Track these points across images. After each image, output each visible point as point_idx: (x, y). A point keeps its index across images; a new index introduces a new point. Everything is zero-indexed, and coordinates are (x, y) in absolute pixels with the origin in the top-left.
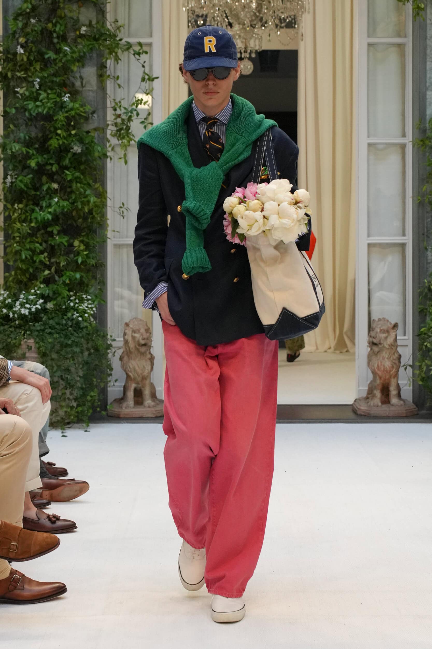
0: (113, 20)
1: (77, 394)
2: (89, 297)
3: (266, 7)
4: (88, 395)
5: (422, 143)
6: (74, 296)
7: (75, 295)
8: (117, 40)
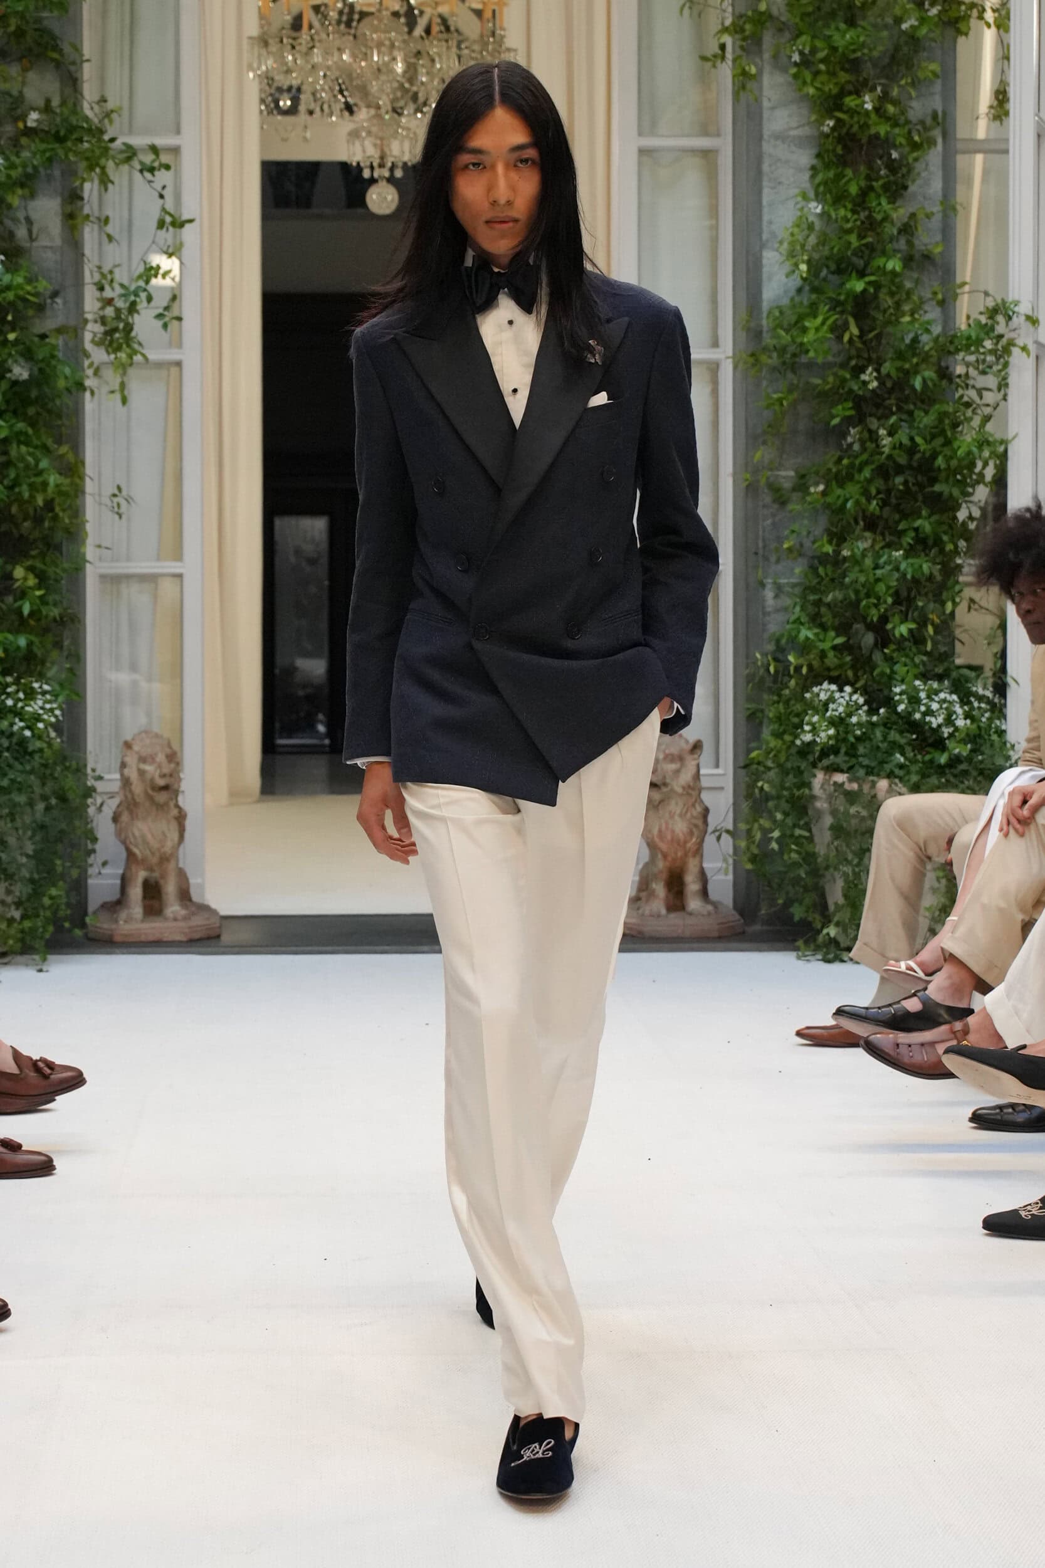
0: (97, 98)
1: (21, 892)
2: (46, 687)
3: (424, 71)
4: (44, 895)
5: (751, 360)
6: (13, 684)
7: (17, 682)
8: (104, 140)
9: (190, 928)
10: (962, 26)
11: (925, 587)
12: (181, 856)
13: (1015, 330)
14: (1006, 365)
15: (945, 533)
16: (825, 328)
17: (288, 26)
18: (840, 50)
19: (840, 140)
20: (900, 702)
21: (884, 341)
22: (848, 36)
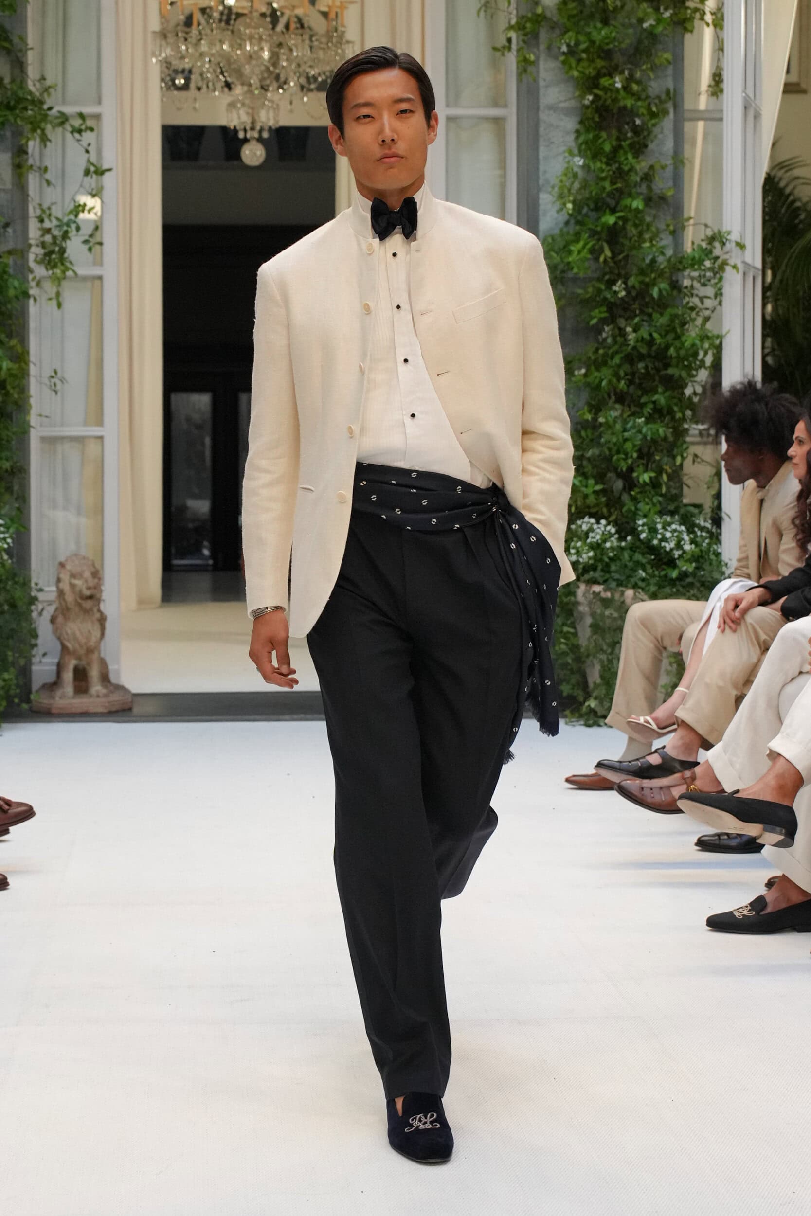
0: (38, 77)
2: (1, 522)
8: (44, 110)
9: (109, 702)
10: (688, 25)
11: (661, 446)
12: (102, 648)
13: (727, 253)
14: (721, 279)
15: (676, 404)
16: (585, 251)
17: (182, 23)
18: (598, 43)
19: (597, 110)
20: (643, 531)
21: (630, 261)
22: (603, 32)
